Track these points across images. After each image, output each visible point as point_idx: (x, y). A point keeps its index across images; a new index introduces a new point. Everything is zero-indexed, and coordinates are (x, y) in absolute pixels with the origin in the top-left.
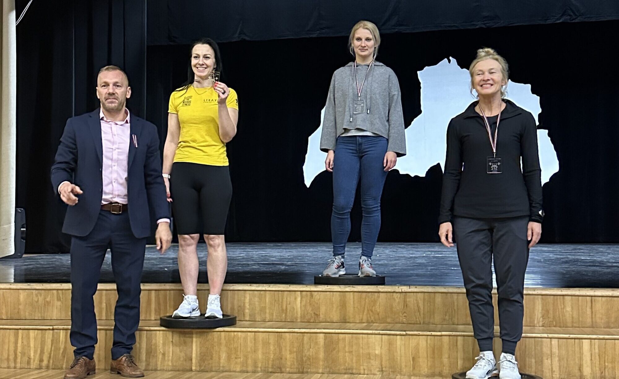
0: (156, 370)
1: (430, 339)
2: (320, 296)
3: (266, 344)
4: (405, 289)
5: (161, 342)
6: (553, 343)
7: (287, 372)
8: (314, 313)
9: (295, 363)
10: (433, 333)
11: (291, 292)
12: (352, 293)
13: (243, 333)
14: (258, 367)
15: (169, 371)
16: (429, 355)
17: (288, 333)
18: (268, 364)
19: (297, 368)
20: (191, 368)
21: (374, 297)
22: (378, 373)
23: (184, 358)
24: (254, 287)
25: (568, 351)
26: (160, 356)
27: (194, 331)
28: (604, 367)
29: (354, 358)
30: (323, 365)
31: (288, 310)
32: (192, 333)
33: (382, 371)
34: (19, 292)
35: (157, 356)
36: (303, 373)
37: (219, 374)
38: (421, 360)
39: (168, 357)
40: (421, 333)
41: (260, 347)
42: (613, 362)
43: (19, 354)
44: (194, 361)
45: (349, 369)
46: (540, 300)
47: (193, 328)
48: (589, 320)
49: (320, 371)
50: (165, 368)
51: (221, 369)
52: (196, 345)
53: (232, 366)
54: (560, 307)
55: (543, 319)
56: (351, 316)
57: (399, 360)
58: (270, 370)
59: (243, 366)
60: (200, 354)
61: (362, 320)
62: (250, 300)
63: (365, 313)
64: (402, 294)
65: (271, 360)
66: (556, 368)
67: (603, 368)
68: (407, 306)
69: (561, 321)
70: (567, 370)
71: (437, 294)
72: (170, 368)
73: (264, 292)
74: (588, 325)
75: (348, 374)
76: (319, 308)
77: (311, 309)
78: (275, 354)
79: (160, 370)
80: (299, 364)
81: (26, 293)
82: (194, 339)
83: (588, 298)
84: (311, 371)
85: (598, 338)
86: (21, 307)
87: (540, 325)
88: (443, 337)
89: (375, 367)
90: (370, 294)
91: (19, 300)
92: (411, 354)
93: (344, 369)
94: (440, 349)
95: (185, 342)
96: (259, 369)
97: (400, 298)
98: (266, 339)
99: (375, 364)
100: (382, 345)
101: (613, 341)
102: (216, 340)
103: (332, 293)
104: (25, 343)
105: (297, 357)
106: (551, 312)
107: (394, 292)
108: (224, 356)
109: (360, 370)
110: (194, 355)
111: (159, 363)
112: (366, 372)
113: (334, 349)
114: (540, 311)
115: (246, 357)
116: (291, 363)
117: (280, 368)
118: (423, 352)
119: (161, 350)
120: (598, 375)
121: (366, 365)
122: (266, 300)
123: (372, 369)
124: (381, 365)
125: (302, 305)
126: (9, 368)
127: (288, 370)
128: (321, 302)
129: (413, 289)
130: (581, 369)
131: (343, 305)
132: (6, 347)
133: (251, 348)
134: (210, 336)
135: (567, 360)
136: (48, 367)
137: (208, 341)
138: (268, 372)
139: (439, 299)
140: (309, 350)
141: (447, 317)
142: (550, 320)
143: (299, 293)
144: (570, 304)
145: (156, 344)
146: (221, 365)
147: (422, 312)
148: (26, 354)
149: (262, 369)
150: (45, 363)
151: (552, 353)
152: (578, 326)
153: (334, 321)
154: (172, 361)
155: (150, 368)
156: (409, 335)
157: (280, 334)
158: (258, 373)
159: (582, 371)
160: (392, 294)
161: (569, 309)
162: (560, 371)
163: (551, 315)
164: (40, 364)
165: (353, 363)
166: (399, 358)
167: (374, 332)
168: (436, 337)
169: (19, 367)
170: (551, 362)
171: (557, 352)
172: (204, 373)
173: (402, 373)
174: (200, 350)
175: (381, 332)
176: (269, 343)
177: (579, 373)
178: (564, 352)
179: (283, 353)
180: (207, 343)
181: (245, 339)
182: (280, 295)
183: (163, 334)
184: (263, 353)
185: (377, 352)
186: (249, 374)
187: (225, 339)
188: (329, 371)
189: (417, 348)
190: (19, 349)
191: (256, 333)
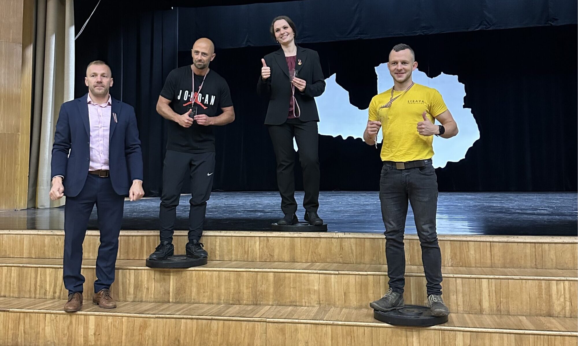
0: (141, 301)
1: (359, 278)
2: (274, 241)
3: (228, 280)
4: (341, 235)
5: (146, 279)
6: (458, 281)
7: (244, 304)
8: (270, 254)
9: (251, 297)
10: (361, 273)
11: (252, 238)
12: (299, 239)
13: (210, 272)
14: (221, 300)
15: (152, 302)
16: (357, 291)
17: (245, 272)
18: (229, 297)
19: (252, 301)
20: (169, 300)
21: (316, 241)
22: (317, 305)
23: (163, 292)
24: (223, 233)
25: (470, 288)
26: (145, 291)
27: (171, 270)
28: (499, 301)
29: (298, 293)
30: (272, 298)
31: (249, 252)
32: (170, 272)
33: (320, 303)
34: (44, 237)
35: (142, 290)
36: (256, 305)
37: (190, 306)
38: (351, 295)
39: (151, 291)
40: (351, 273)
41: (223, 283)
42: (507, 297)
43: (38, 287)
44: (171, 294)
45: (294, 302)
46: (449, 245)
47: (170, 268)
48: (489, 261)
49: (271, 303)
50: (148, 300)
51: (192, 301)
52: (173, 281)
53: (201, 298)
54: (465, 251)
55: (452, 260)
56: (299, 257)
57: (333, 295)
58: (231, 302)
59: (210, 299)
60: (176, 288)
61: (307, 260)
62: (220, 243)
63: (309, 254)
64: (338, 239)
65: (232, 294)
66: (460, 303)
67: (499, 303)
68: (342, 249)
69: (466, 262)
70: (469, 305)
71: (366, 239)
72: (152, 300)
73: (231, 237)
74: (488, 265)
75: (293, 306)
76: (273, 250)
77: (267, 251)
78: (234, 289)
79: (145, 302)
80: (254, 297)
81: (49, 238)
82: (172, 277)
83: (488, 243)
84: (263, 303)
85: (495, 278)
86: (45, 248)
87: (449, 265)
88: (369, 276)
89: (314, 300)
90: (313, 239)
91: (44, 243)
92: (342, 290)
93: (290, 302)
94: (366, 285)
95: (164, 279)
96: (222, 301)
97: (337, 242)
98: (228, 277)
99: (314, 297)
100: (319, 282)
101: (507, 280)
102: (188, 277)
103: (283, 238)
104: (43, 278)
105: (252, 292)
106: (458, 254)
107: (332, 238)
108: (194, 290)
109: (302, 302)
110: (171, 290)
111: (144, 296)
112: (307, 304)
113: (282, 285)
114: (449, 254)
115: (212, 291)
116: (247, 297)
117: (239, 301)
118: (352, 289)
119: (146, 286)
120: (495, 308)
121: (307, 298)
122: (232, 244)
123: (312, 302)
124: (319, 299)
125: (260, 248)
126: (30, 298)
127: (245, 302)
128: (275, 245)
129: (348, 235)
130: (481, 303)
131: (292, 247)
132: (29, 281)
133: (216, 284)
134: (183, 274)
135: (469, 296)
136: (59, 298)
137: (182, 278)
138: (229, 304)
139: (368, 243)
140: (261, 286)
141: (375, 258)
142: (457, 261)
143: (258, 238)
144: (473, 248)
145: (141, 281)
146: (192, 298)
147: (355, 254)
148: (43, 287)
149: (225, 301)
150: (57, 294)
151: (457, 290)
152: (480, 266)
153: (286, 261)
154: (154, 294)
155: (137, 299)
156: (341, 274)
157: (239, 272)
158: (222, 304)
159: (482, 305)
160: (330, 239)
161: (472, 252)
162: (464, 305)
163: (458, 258)
164: (53, 295)
165: (296, 297)
166: (333, 293)
167: (313, 271)
168: (363, 276)
169: (38, 297)
170: (457, 298)
171: (461, 289)
172: (179, 304)
173: (336, 305)
174: (176, 285)
175: (319, 272)
176: (230, 280)
177: (479, 307)
178: (467, 289)
179: (241, 288)
180: (181, 280)
181: (211, 276)
182: (243, 240)
183: (147, 272)
184: (226, 289)
185: (316, 288)
186: (214, 305)
187: (196, 276)
188: (278, 304)
189: (348, 284)
190: (38, 284)
191: (220, 272)
